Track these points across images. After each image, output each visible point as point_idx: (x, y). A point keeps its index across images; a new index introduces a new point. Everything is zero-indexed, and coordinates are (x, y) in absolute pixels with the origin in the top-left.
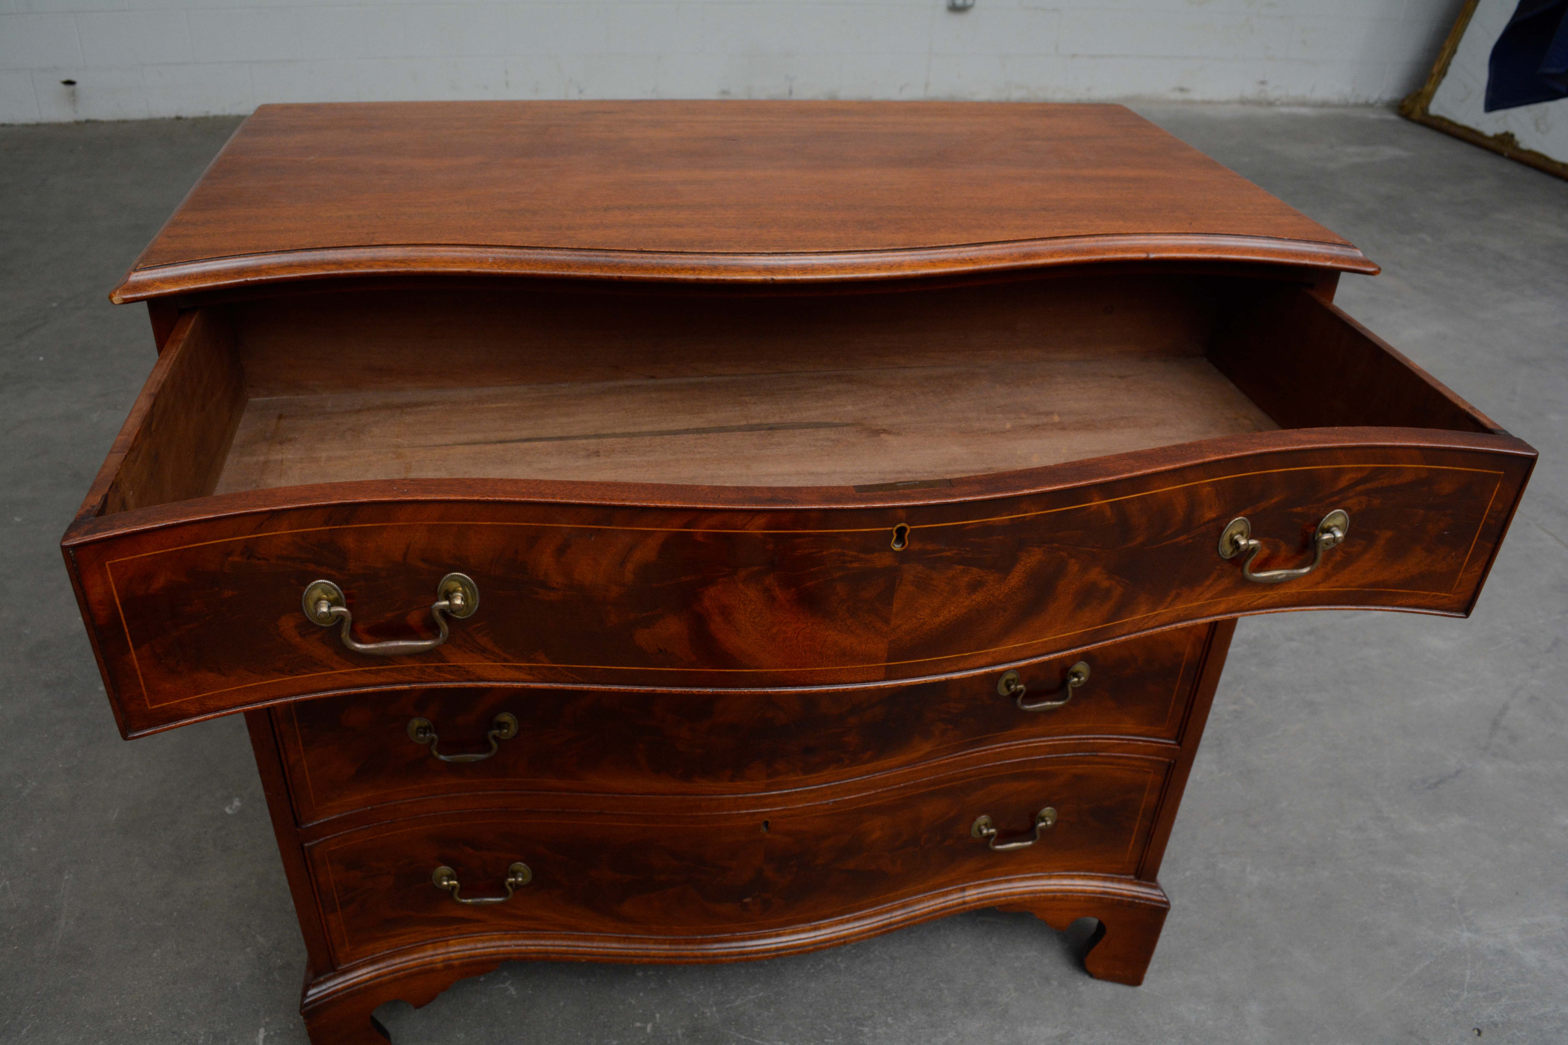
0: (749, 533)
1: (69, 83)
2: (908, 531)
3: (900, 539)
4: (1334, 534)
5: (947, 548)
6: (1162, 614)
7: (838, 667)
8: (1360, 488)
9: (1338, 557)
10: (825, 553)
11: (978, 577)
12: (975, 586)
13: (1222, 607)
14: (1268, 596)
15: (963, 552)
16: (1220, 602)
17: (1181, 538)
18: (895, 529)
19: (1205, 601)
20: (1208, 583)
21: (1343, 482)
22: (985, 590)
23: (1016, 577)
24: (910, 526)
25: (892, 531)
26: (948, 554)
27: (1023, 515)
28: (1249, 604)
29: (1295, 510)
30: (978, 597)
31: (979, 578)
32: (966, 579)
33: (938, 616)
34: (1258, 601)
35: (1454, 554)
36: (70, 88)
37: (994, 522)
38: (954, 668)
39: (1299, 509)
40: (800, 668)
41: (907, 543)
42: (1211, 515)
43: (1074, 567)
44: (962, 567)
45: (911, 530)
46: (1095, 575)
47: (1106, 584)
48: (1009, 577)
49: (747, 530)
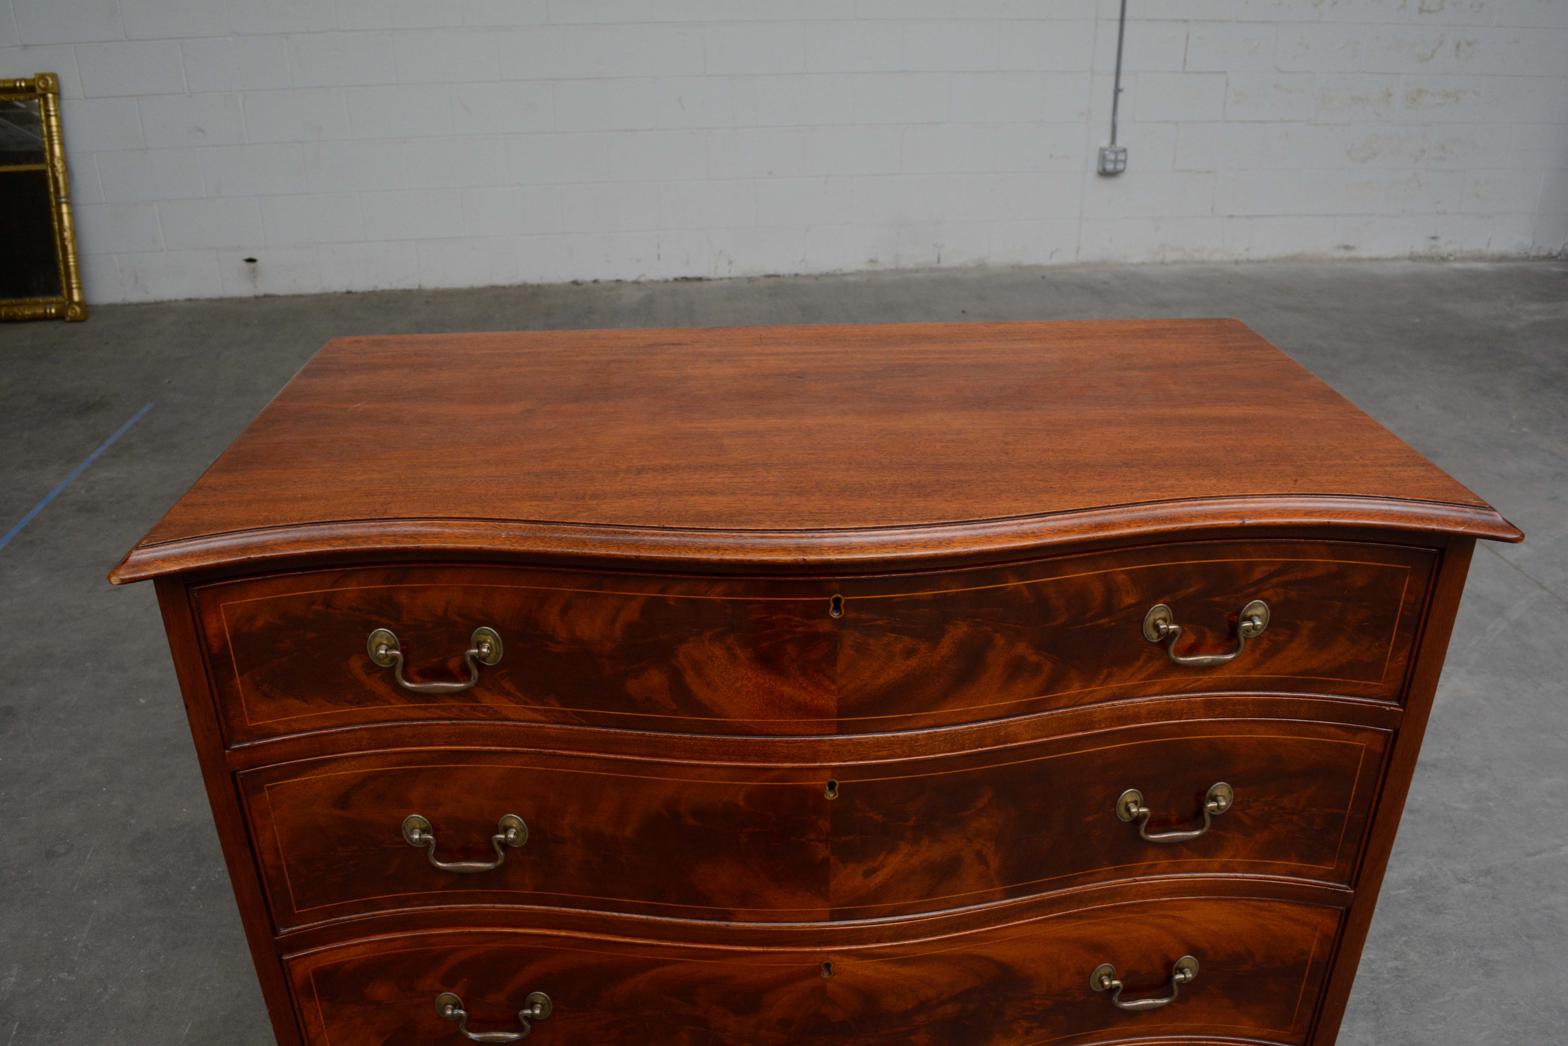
0: (710, 599)
1: (251, 261)
2: (843, 602)
3: (837, 608)
4: (1253, 623)
5: (879, 618)
6: (1096, 691)
7: (795, 720)
8: (1275, 580)
9: (1265, 645)
10: (774, 618)
11: (911, 645)
12: (909, 653)
13: (1158, 688)
14: (1202, 680)
15: (894, 622)
16: (1154, 684)
17: (1103, 621)
18: (832, 599)
19: (1138, 681)
20: (1138, 664)
21: (1257, 575)
22: (918, 657)
23: (946, 646)
24: (844, 596)
25: (829, 600)
26: (880, 623)
27: (945, 591)
28: (1185, 687)
29: (1214, 599)
30: (913, 662)
31: (911, 646)
32: (901, 646)
33: (879, 679)
34: (1194, 684)
35: (1377, 644)
36: (252, 265)
37: (918, 596)
38: (899, 727)
39: (1217, 599)
40: (763, 719)
41: (843, 611)
42: (1130, 600)
43: (1000, 641)
44: (894, 635)
45: (846, 600)
46: (1021, 648)
47: (1034, 658)
48: (940, 647)
49: (709, 596)
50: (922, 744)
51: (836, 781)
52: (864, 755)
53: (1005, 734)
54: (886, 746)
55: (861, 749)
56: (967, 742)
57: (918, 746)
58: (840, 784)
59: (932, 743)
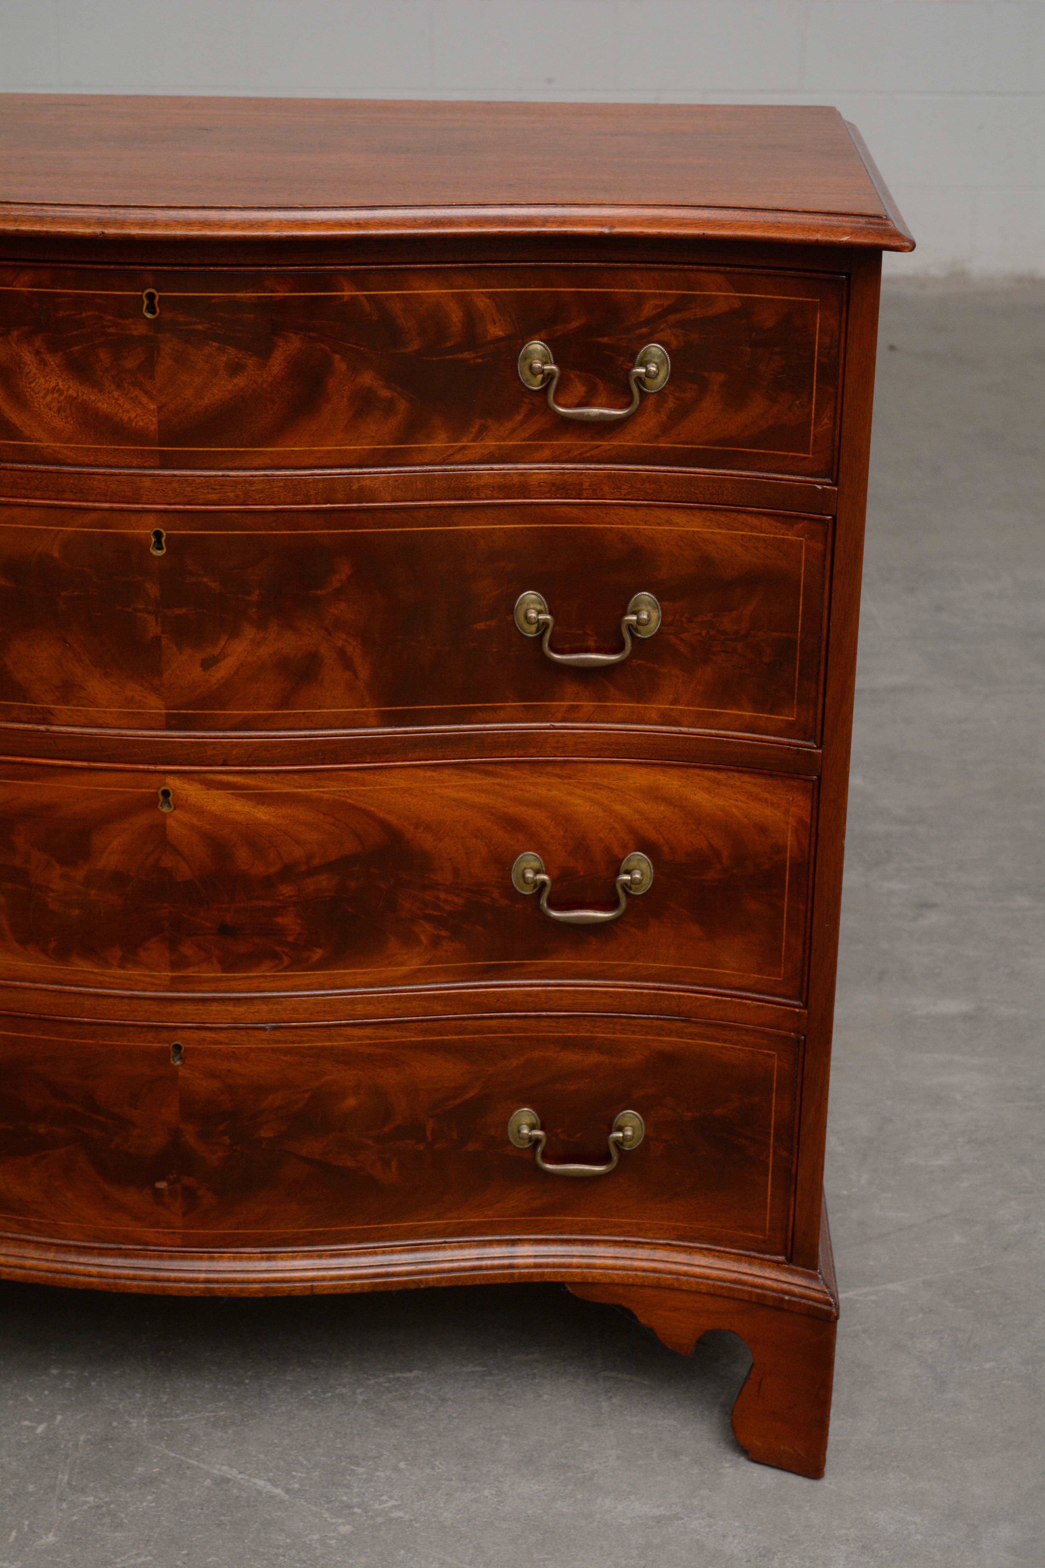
2: (157, 298)
3: (151, 309)
4: (647, 369)
5: (198, 321)
6: (469, 448)
8: (671, 318)
10: (84, 314)
11: (236, 358)
12: (235, 369)
13: (546, 453)
14: (601, 448)
15: (215, 328)
16: (542, 447)
17: (465, 355)
18: (144, 294)
19: (521, 441)
20: (518, 417)
21: (648, 310)
22: (246, 374)
23: (277, 364)
24: (158, 292)
25: (141, 296)
26: (200, 327)
27: (270, 294)
28: (581, 454)
29: (600, 340)
30: (240, 381)
31: (237, 360)
32: (225, 359)
33: (203, 399)
34: (592, 452)
35: (798, 404)
37: (241, 298)
38: (230, 464)
39: (605, 340)
41: (158, 310)
42: (496, 331)
43: (341, 366)
44: (217, 344)
45: (160, 296)
46: (367, 378)
47: (385, 393)
48: (270, 364)
50: (258, 489)
51: (162, 530)
52: (192, 498)
53: (358, 489)
54: (216, 487)
55: (188, 489)
56: (312, 493)
57: (253, 491)
58: (167, 534)
59: (269, 488)
